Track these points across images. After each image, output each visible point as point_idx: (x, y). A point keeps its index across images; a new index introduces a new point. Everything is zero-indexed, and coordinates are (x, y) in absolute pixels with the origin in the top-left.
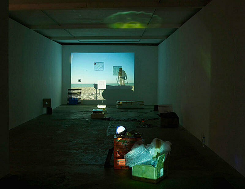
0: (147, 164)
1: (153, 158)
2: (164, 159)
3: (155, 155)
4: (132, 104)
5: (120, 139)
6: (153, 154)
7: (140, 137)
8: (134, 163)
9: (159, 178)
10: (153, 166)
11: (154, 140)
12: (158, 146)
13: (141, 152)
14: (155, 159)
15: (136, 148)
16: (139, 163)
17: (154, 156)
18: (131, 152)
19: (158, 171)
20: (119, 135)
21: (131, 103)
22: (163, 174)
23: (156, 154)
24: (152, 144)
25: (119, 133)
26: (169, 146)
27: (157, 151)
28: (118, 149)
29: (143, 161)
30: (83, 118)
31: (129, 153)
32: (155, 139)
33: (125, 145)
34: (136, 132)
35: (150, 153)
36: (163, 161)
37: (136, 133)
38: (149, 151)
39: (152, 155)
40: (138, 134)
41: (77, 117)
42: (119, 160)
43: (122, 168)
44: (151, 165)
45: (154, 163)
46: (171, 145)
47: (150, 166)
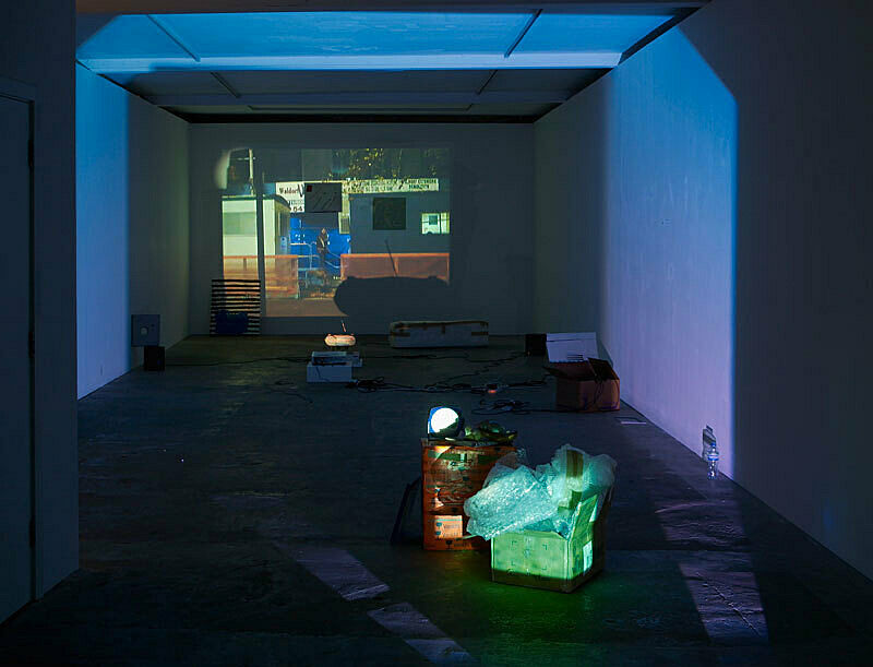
0: (541, 528)
1: (560, 509)
2: (593, 514)
3: (566, 500)
4: (444, 332)
5: (442, 450)
6: (559, 496)
7: (509, 444)
8: (500, 526)
9: (579, 573)
10: (560, 534)
11: (562, 452)
12: (575, 471)
13: (521, 491)
14: (567, 512)
15: (500, 477)
16: (515, 524)
17: (563, 503)
18: (485, 490)
19: (577, 553)
20: (440, 438)
21: (440, 329)
22: (591, 562)
23: (570, 497)
24: (555, 463)
25: (437, 430)
26: (609, 470)
27: (570, 487)
28: (438, 483)
29: (530, 519)
30: (278, 383)
31: (479, 494)
32: (564, 448)
33: (461, 471)
34: (497, 426)
35: (550, 493)
36: (592, 519)
37: (497, 431)
38: (545, 486)
39: (554, 499)
40: (502, 434)
41: (255, 381)
42: (441, 519)
43: (452, 546)
44: (555, 531)
45: (565, 527)
46: (616, 465)
47: (552, 536)
